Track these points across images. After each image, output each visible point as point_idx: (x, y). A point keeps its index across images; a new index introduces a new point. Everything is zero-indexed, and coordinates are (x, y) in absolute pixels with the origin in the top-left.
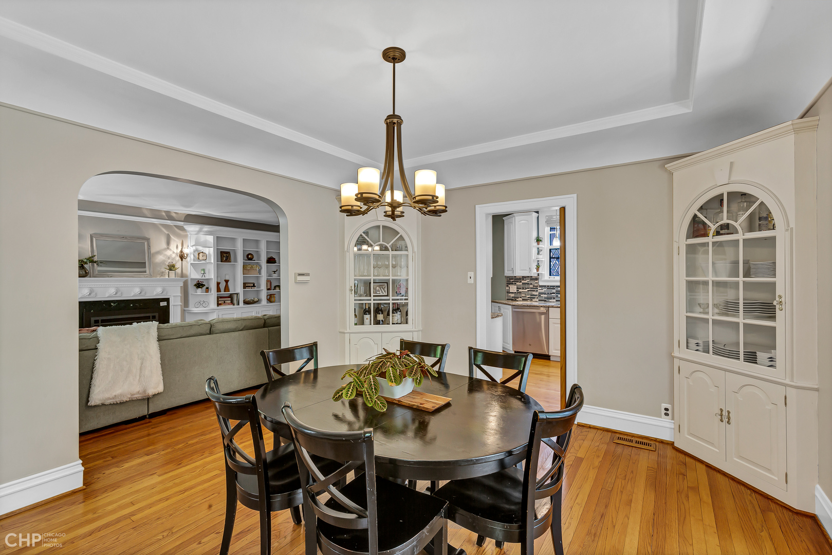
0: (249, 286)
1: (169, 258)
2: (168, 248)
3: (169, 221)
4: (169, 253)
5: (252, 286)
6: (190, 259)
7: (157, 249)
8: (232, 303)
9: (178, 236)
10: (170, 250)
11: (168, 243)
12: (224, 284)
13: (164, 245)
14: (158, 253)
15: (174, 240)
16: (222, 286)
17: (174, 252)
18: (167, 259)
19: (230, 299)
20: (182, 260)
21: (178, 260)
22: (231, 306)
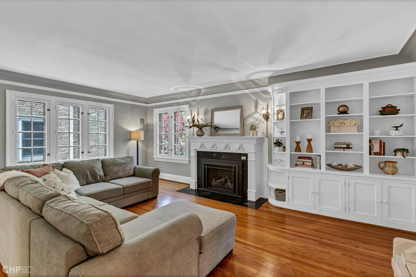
0: (341, 148)
1: (257, 120)
2: (256, 112)
3: (256, 89)
4: (256, 115)
5: (344, 148)
6: (273, 118)
7: (249, 114)
8: (313, 166)
9: (264, 100)
10: (258, 113)
11: (256, 108)
12: (307, 143)
13: (253, 110)
14: (249, 116)
15: (261, 104)
16: (304, 145)
17: (260, 115)
18: (255, 121)
19: (310, 161)
20: (267, 121)
21: (264, 121)
22: (311, 170)
